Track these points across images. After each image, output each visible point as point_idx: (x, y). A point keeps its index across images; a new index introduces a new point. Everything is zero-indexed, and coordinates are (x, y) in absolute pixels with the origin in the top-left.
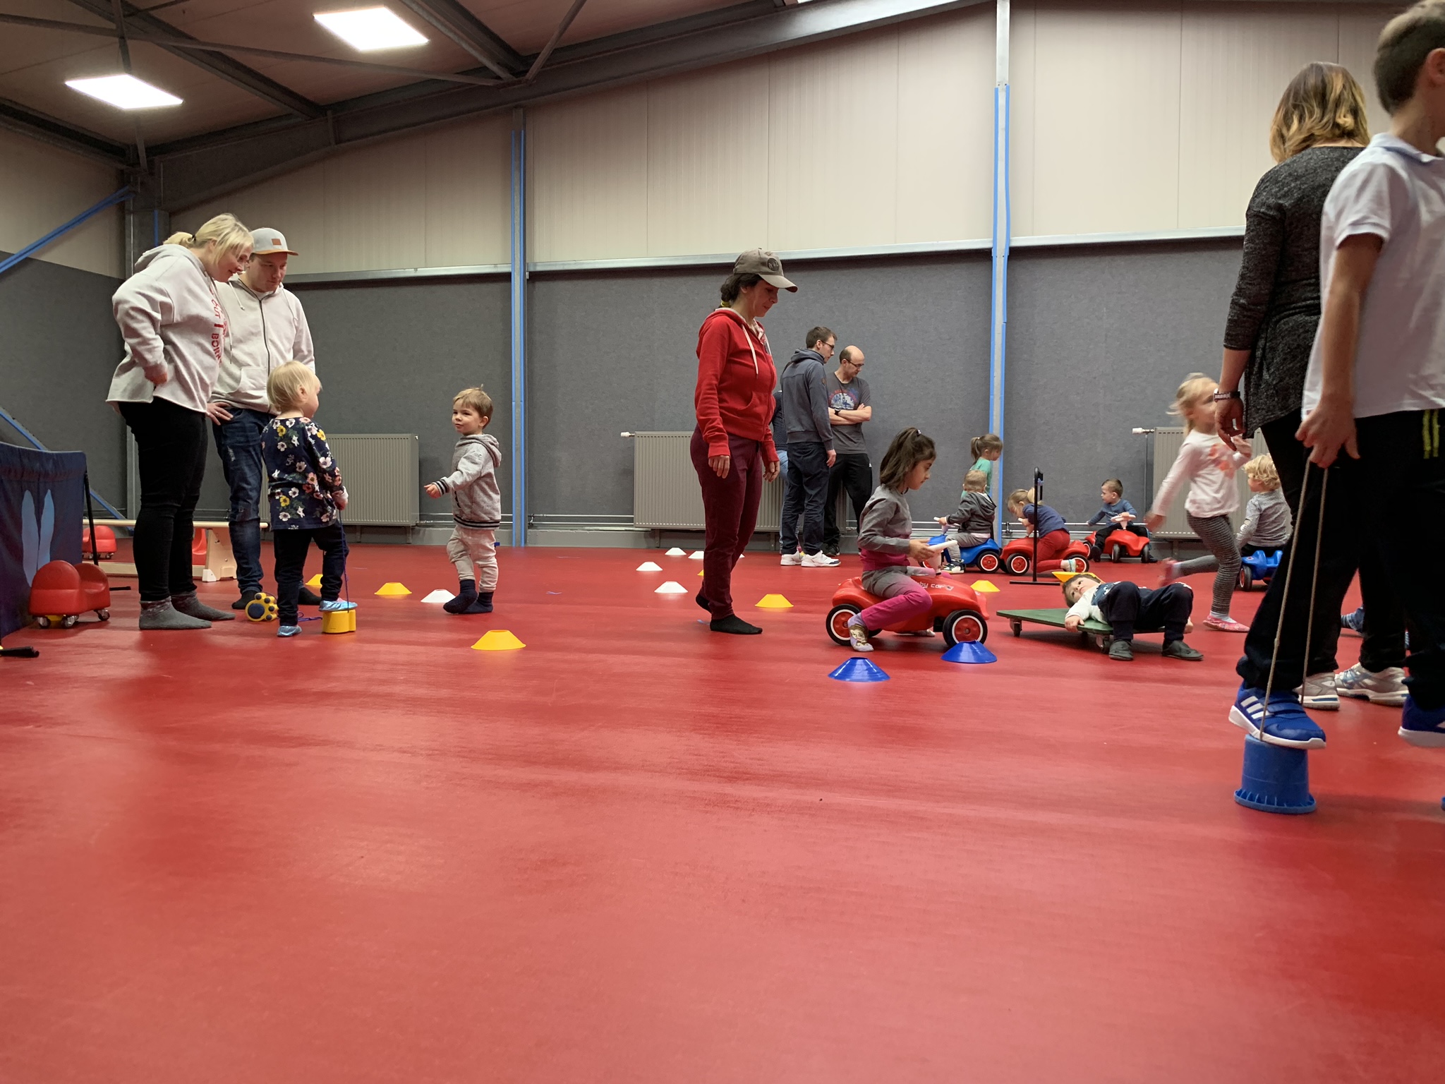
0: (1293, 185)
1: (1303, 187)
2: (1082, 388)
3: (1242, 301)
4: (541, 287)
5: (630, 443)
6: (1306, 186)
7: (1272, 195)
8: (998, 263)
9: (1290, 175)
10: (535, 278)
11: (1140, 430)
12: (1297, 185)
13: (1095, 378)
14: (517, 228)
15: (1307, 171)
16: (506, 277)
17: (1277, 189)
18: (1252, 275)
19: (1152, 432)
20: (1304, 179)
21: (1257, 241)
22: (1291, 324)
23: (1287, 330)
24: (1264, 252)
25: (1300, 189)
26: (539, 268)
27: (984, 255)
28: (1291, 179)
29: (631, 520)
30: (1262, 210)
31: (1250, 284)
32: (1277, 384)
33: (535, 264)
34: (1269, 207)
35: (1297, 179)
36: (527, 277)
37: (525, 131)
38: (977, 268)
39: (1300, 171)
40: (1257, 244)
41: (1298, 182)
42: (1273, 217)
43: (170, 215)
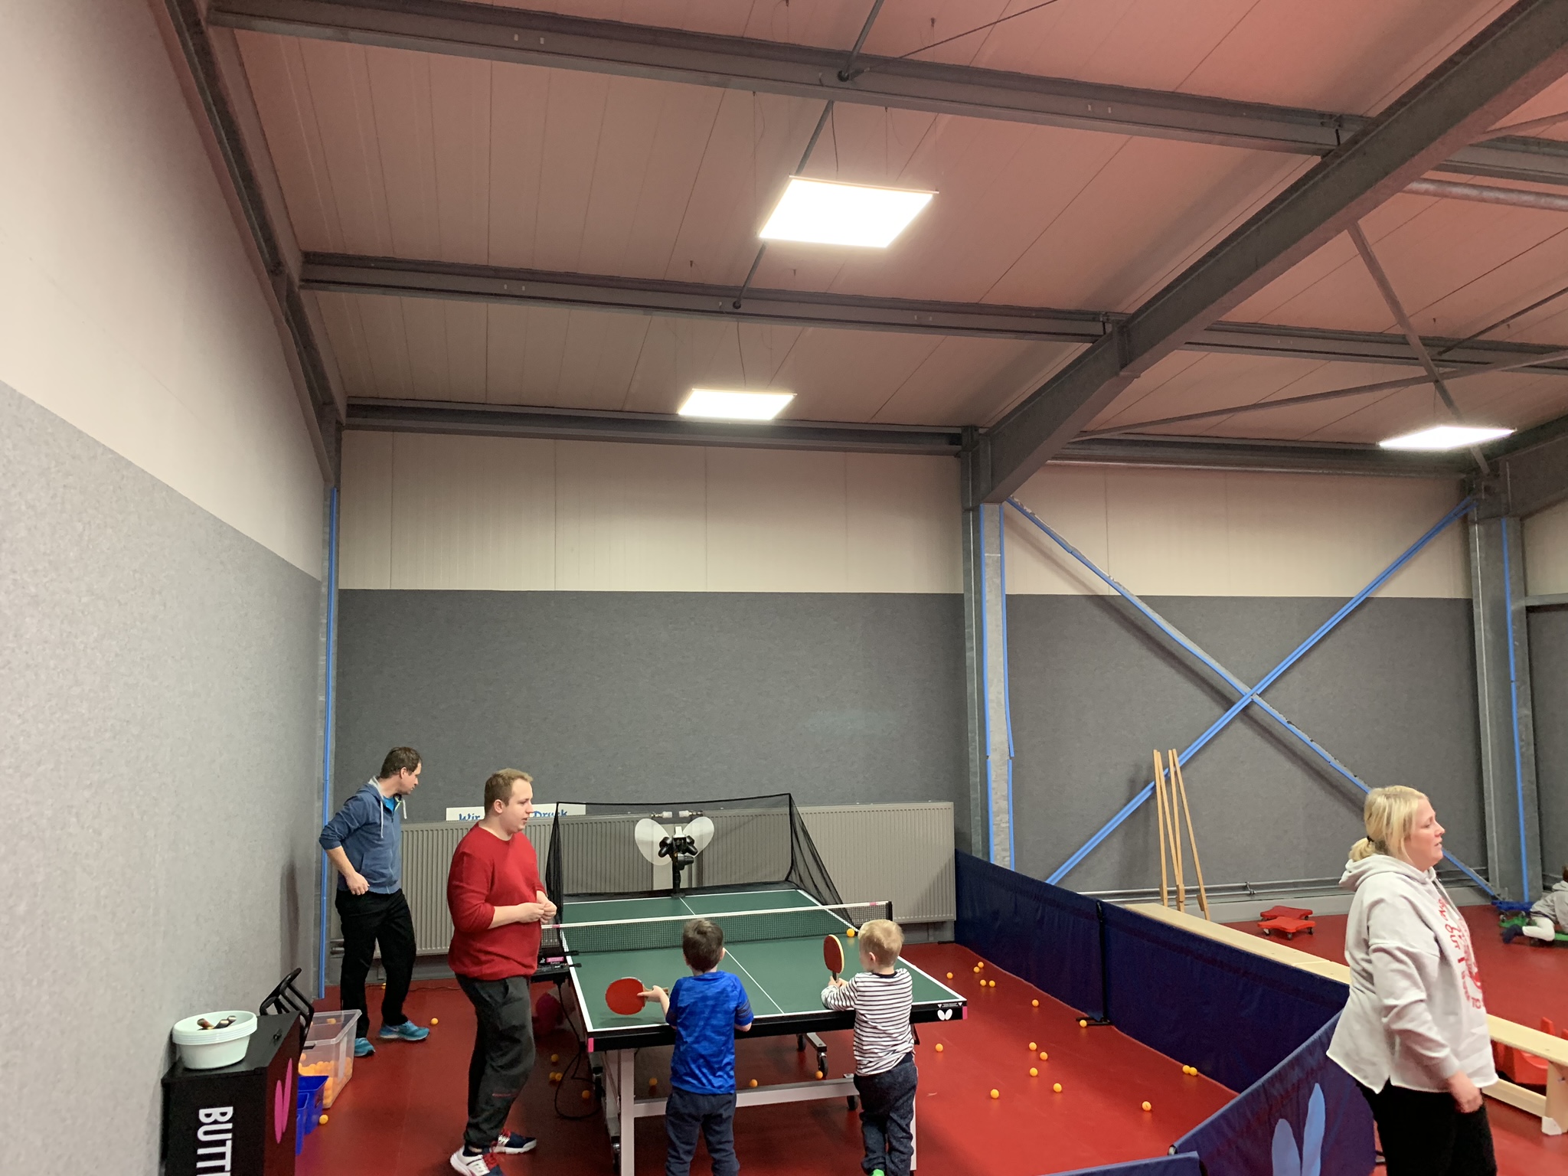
43: (1522, 519)
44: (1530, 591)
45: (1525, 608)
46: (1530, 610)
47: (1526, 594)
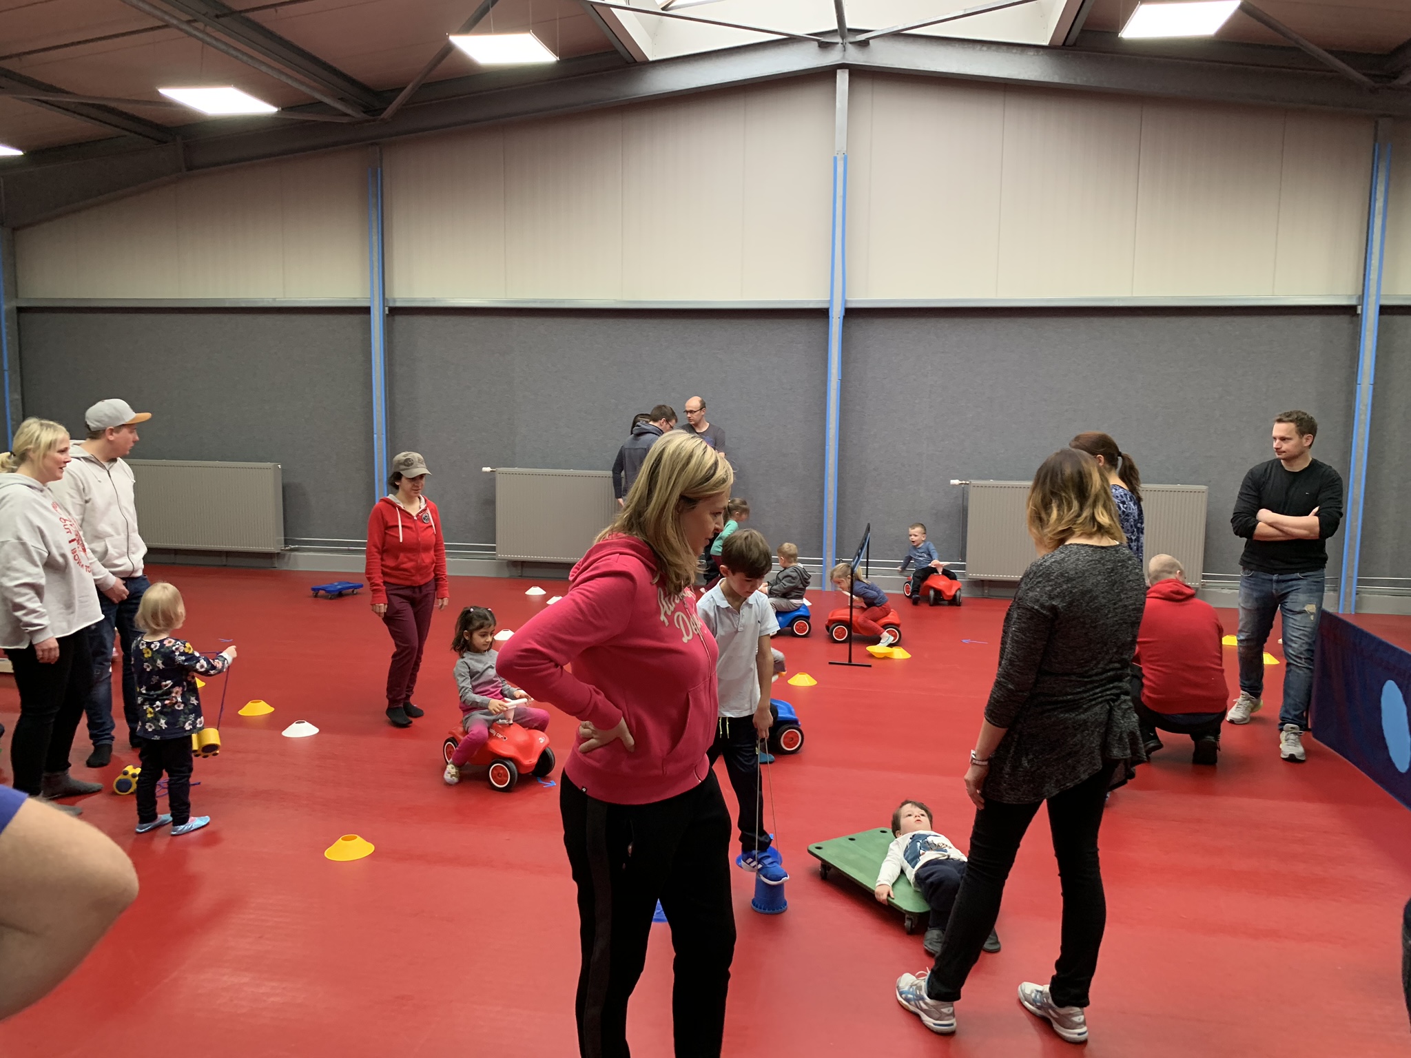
0: (1065, 587)
1: (1074, 591)
2: (908, 438)
3: (1010, 686)
4: (400, 320)
5: (491, 478)
6: (1076, 590)
7: (1046, 593)
8: (834, 324)
9: (1062, 575)
10: (395, 312)
11: (956, 482)
12: (1068, 587)
13: (919, 430)
14: (376, 264)
15: (1077, 573)
16: (366, 310)
17: (1050, 588)
18: (1021, 664)
19: (968, 484)
20: (1074, 582)
21: (1028, 635)
22: (1053, 720)
23: (1048, 724)
24: (1033, 646)
25: (1071, 592)
26: (399, 304)
27: (821, 314)
28: (1063, 580)
29: (494, 549)
30: (1036, 607)
31: (1018, 672)
32: (1035, 771)
33: (394, 300)
34: (1042, 606)
35: (1069, 580)
36: (387, 312)
37: (381, 167)
38: (816, 324)
39: (1071, 573)
40: (1028, 637)
41: (1069, 585)
42: (1045, 616)
43: (14, 230)
44: (19, 296)
45: (15, 308)
46: (20, 310)
47: (17, 297)
